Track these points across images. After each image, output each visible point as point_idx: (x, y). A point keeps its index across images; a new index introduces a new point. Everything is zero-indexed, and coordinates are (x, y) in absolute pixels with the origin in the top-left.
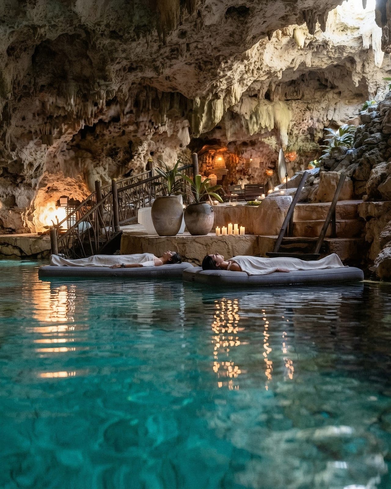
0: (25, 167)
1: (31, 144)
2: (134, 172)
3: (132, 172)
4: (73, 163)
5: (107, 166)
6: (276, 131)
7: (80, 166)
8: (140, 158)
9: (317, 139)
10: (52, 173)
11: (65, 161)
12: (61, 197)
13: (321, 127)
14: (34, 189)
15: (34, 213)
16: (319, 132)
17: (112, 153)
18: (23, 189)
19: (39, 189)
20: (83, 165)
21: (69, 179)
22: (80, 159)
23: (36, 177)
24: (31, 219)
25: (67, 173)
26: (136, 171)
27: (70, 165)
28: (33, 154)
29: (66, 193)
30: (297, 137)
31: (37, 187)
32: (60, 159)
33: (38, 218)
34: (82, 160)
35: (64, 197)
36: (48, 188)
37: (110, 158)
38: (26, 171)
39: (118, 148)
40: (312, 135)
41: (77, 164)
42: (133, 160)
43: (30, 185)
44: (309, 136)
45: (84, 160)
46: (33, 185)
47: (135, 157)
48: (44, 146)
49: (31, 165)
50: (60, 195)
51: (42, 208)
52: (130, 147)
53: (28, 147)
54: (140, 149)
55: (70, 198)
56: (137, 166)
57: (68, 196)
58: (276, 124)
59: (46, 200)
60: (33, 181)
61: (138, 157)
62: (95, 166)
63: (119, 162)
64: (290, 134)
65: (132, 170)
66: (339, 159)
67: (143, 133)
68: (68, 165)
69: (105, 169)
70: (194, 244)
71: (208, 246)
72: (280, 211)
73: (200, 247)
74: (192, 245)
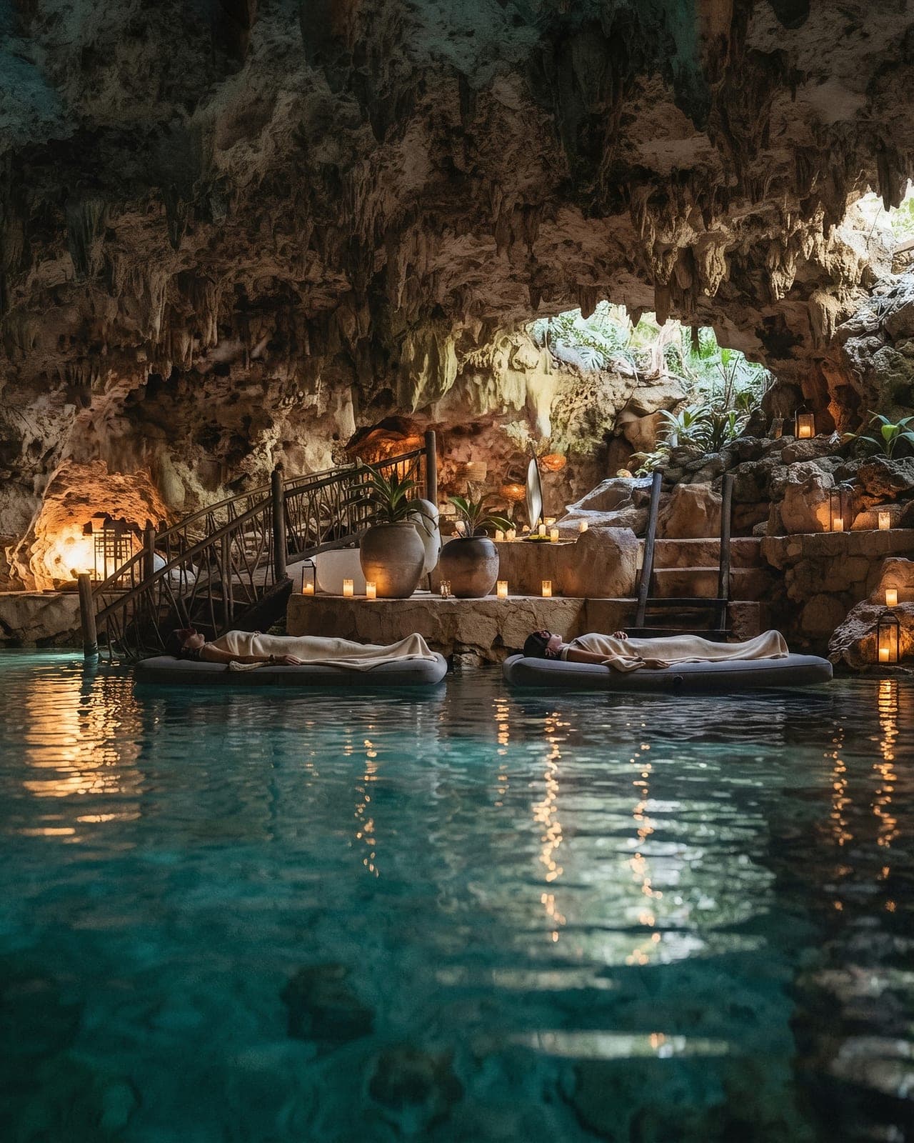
0: (25, 450)
1: (43, 401)
2: (251, 480)
3: (246, 480)
4: (130, 446)
5: (195, 463)
6: (529, 413)
7: (144, 452)
8: (265, 454)
9: (601, 432)
10: (81, 462)
11: (113, 440)
12: (96, 516)
13: (611, 410)
14: (39, 496)
15: (33, 548)
16: (606, 420)
17: (209, 437)
18: (13, 494)
19: (48, 497)
20: (150, 452)
21: (119, 479)
22: (144, 440)
23: (45, 471)
24: (25, 560)
25: (116, 466)
26: (255, 479)
27: (124, 449)
28: (46, 422)
29: (109, 509)
30: (565, 426)
31: (44, 495)
32: (100, 435)
33: (41, 560)
34: (147, 441)
35: (101, 515)
36: (69, 495)
37: (202, 448)
38: (25, 459)
39: (221, 428)
40: (593, 425)
41: (137, 450)
42: (250, 455)
43: (30, 487)
44: (585, 426)
45: (152, 442)
46: (36, 486)
47: (255, 452)
48: (69, 408)
49: (36, 446)
50: (95, 510)
51: (50, 537)
52: (246, 428)
53: (35, 406)
54: (266, 434)
55: (116, 517)
56: (257, 468)
57: (111, 513)
58: (529, 399)
59: (60, 521)
60: (37, 479)
61: (261, 451)
62: (174, 459)
63: (220, 456)
64: (553, 420)
65: (246, 475)
67: (275, 402)
68: (119, 449)
69: (191, 467)
70: (473, 617)
71: (499, 619)
72: (619, 551)
73: (484, 622)
74: (469, 617)
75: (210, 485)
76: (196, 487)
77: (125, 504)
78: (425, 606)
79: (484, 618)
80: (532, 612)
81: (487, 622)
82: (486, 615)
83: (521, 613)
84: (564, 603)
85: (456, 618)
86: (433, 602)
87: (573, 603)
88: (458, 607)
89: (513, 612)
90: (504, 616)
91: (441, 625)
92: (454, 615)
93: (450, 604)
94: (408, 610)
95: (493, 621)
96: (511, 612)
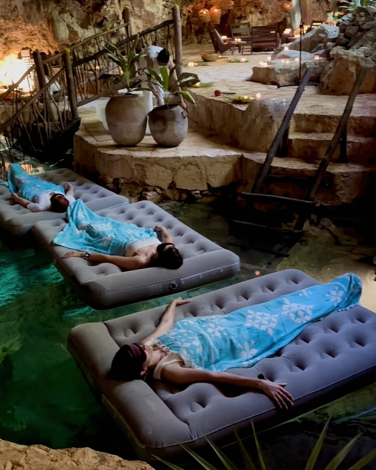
2: (107, 21)
3: (105, 21)
4: (34, 6)
5: (75, 13)
7: (42, 10)
8: (115, 5)
10: (9, 20)
11: (24, 3)
12: (23, 49)
20: (46, 10)
21: (30, 27)
22: (42, 3)
25: (28, 19)
27: (31, 9)
29: (28, 45)
34: (44, 3)
35: (27, 48)
36: (6, 39)
37: (78, 3)
41: (39, 9)
42: (105, 7)
45: (46, 3)
47: (108, 3)
50: (21, 46)
51: (0, 62)
55: (34, 49)
56: (110, 13)
57: (30, 47)
61: (111, 3)
62: (60, 13)
63: (89, 7)
65: (105, 18)
66: (365, 27)
68: (28, 10)
69: (72, 16)
70: (156, 168)
71: (174, 170)
72: (272, 121)
73: (163, 172)
74: (153, 168)
75: (84, 26)
76: (77, 28)
77: (36, 42)
78: (126, 158)
79: (163, 169)
80: (198, 165)
81: (166, 171)
82: (165, 167)
83: (190, 166)
84: (224, 158)
85: (145, 168)
86: (132, 157)
87: (231, 158)
88: (146, 161)
89: (184, 165)
90: (177, 168)
91: (136, 172)
92: (144, 166)
93: (141, 159)
94: (117, 160)
95: (169, 171)
96: (183, 165)
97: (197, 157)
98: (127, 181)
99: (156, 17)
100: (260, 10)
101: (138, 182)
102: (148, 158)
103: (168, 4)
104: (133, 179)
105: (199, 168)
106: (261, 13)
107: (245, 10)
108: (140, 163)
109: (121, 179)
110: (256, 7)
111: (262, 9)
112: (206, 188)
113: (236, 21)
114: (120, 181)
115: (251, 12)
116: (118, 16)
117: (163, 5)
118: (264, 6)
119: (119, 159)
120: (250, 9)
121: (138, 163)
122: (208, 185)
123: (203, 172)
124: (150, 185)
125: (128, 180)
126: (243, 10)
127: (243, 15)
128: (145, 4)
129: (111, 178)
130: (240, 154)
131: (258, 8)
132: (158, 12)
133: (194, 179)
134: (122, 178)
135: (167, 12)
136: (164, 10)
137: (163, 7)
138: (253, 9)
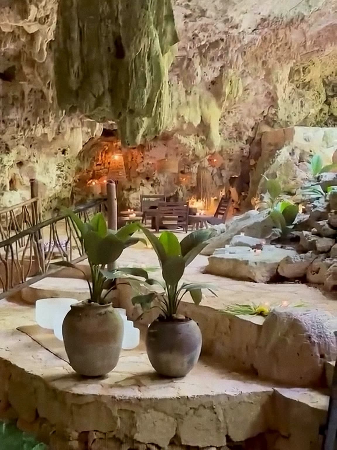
6: (203, 127)
9: (245, 138)
13: (252, 123)
58: (204, 119)
70: (151, 415)
71: (178, 417)
72: (311, 342)
73: (163, 420)
74: (148, 416)
78: (105, 401)
79: (162, 415)
80: (214, 409)
81: (166, 419)
82: (165, 413)
83: (202, 411)
84: (249, 396)
85: (135, 415)
86: (114, 397)
87: (259, 396)
88: (136, 404)
89: (194, 408)
90: (183, 413)
91: (119, 421)
92: (133, 412)
93: (128, 401)
94: (88, 404)
95: (172, 419)
96: (191, 408)
97: (213, 396)
98: (103, 436)
99: (48, 188)
100: (152, 182)
101: (122, 437)
102: (139, 400)
103: (62, 174)
104: (114, 433)
105: (216, 413)
106: (152, 185)
107: (135, 181)
108: (127, 408)
109: (94, 433)
110: (148, 179)
111: (154, 181)
112: (224, 443)
113: (125, 192)
114: (92, 436)
115: (142, 184)
116: (6, 186)
117: (57, 175)
118: (156, 179)
119: (92, 402)
120: (142, 181)
121: (124, 407)
122: (228, 437)
123: (221, 418)
124: (141, 441)
125: (105, 434)
126: (133, 181)
127: (133, 187)
128: (37, 174)
129: (76, 431)
130: (270, 389)
131: (150, 180)
132: (50, 182)
133: (207, 430)
134: (94, 431)
135: (61, 183)
136: (58, 180)
137: (57, 177)
138: (144, 181)
